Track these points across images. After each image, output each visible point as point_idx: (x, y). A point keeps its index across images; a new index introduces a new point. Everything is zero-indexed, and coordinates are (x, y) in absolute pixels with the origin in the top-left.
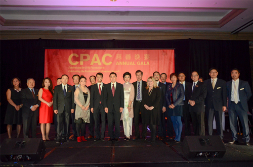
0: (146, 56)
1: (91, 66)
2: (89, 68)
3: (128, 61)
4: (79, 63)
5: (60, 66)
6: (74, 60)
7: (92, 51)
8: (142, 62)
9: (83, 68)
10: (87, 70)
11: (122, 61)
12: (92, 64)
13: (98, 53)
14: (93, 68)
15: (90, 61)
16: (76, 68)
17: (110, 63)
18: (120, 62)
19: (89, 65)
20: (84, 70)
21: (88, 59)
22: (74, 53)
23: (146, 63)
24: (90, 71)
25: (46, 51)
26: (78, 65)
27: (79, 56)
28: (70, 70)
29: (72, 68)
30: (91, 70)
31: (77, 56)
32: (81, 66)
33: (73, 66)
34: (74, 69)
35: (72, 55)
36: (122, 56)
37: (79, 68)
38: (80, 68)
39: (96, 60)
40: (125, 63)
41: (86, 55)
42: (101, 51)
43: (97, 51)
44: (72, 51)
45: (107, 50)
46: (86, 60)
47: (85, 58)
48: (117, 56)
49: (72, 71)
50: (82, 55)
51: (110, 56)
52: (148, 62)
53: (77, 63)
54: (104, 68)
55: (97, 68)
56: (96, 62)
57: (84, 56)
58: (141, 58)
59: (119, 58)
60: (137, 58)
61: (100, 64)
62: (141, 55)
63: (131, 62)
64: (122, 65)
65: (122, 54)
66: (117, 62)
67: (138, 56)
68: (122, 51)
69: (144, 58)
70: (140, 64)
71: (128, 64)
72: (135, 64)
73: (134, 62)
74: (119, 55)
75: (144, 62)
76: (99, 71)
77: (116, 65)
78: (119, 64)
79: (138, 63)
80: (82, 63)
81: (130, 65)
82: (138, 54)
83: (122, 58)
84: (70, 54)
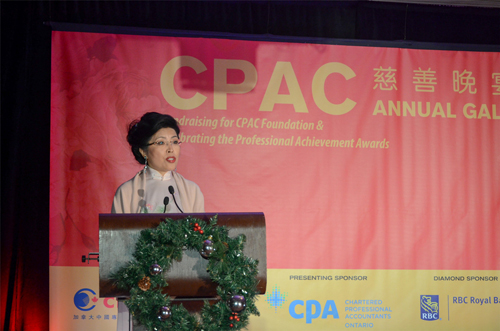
1: (262, 115)
2: (252, 123)
3: (426, 97)
4: (210, 102)
6: (185, 87)
7: (265, 50)
8: (484, 107)
9: (227, 123)
10: (246, 132)
11: (398, 96)
12: (266, 106)
13: (291, 60)
14: (274, 125)
15: (258, 93)
16: (194, 122)
17: (348, 105)
18: (391, 103)
19: (256, 113)
20: (230, 132)
21: (249, 83)
22: (183, 52)
24: (256, 140)
25: (56, 39)
26: (206, 110)
27: (210, 67)
30: (261, 132)
31: (199, 67)
32: (215, 114)
34: (187, 130)
35: (175, 64)
36: (399, 76)
37: (208, 122)
38: (213, 124)
39: (284, 89)
40: (410, 109)
41: (242, 65)
42: (306, 50)
43: (285, 48)
44: (174, 45)
45: (333, 49)
46: (239, 89)
47: (236, 77)
48: (379, 78)
50: (221, 66)
51: (349, 74)
53: (198, 99)
54: (320, 126)
55: (290, 125)
56: (284, 99)
57: (229, 71)
58: (478, 86)
59: (384, 86)
60: (462, 87)
61: (301, 107)
62: (477, 75)
63: (438, 105)
64: (398, 114)
65: (399, 66)
66: (380, 103)
67: (468, 78)
68: (400, 55)
69: (491, 90)
70: (475, 112)
71: (424, 111)
72: (452, 113)
73: (449, 105)
74: (386, 73)
75: (494, 106)
76: (299, 142)
77: (375, 113)
78: (385, 114)
79: (469, 112)
80: (220, 100)
81: (434, 115)
82: (464, 67)
83: (399, 84)
84: (169, 58)
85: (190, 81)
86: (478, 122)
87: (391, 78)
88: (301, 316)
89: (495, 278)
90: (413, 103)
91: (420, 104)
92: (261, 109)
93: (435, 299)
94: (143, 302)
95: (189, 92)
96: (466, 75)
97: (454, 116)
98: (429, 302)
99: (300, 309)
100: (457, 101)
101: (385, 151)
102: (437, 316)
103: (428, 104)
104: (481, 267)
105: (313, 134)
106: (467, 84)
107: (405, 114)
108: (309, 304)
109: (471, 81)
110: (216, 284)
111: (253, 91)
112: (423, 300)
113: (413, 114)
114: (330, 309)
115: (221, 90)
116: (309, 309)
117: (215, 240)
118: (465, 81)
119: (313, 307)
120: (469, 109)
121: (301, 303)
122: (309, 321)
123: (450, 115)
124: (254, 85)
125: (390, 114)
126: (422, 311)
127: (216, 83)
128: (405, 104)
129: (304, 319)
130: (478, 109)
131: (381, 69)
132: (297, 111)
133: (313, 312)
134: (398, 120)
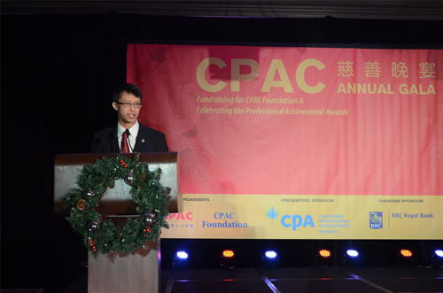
0: (426, 70)
1: (263, 94)
2: (256, 100)
3: (373, 81)
4: (229, 87)
5: (171, 94)
6: (213, 77)
7: (265, 52)
8: (414, 86)
9: (240, 100)
10: (253, 106)
11: (354, 80)
12: (266, 89)
13: (282, 58)
14: (269, 101)
15: (260, 80)
16: (218, 100)
17: (320, 87)
18: (349, 85)
19: (259, 93)
20: (242, 106)
21: (255, 74)
22: (211, 55)
23: (425, 89)
24: (259, 111)
25: (130, 48)
26: (226, 92)
27: (229, 64)
28: (202, 105)
29: (205, 100)
30: (262, 106)
31: (221, 64)
32: (233, 95)
33: (210, 94)
34: (213, 105)
35: (206, 62)
36: (355, 67)
37: (227, 100)
38: (231, 101)
39: (277, 77)
40: (362, 89)
41: (250, 62)
42: (292, 52)
43: (278, 50)
44: (205, 51)
45: (310, 50)
46: (248, 78)
47: (245, 70)
48: (341, 68)
49: (206, 110)
50: (236, 63)
51: (320, 66)
52: (431, 86)
53: (221, 85)
54: (301, 101)
55: (281, 101)
56: (277, 84)
57: (241, 66)
58: (409, 72)
59: (344, 74)
60: (398, 73)
61: (289, 89)
62: (409, 65)
63: (382, 85)
64: (354, 92)
65: (355, 61)
66: (342, 85)
67: (402, 67)
68: (355, 52)
69: (419, 75)
70: (407, 90)
71: (372, 90)
72: (392, 91)
73: (389, 85)
74: (346, 65)
75: (421, 86)
76: (287, 112)
77: (338, 92)
78: (345, 92)
79: (403, 90)
80: (235, 86)
81: (379, 92)
82: (400, 60)
83: (355, 72)
84: (202, 59)
85: (216, 74)
86: (409, 96)
87: (350, 68)
88: (289, 225)
89: (421, 201)
90: (365, 85)
91: (369, 85)
92: (262, 91)
93: (380, 214)
94: (80, 218)
95: (215, 81)
96: (401, 65)
97: (393, 93)
98: (376, 217)
99: (288, 221)
100: (395, 83)
101: (345, 117)
102: (381, 226)
103: (375, 85)
104: (412, 194)
105: (296, 106)
106: (402, 71)
107: (359, 92)
108: (295, 217)
109: (404, 69)
110: (137, 205)
111: (257, 79)
112: (372, 215)
113: (364, 92)
114: (309, 221)
115: (236, 79)
116: (294, 221)
117: (135, 173)
118: (400, 69)
119: (297, 219)
120: (403, 88)
121: (289, 217)
122: (294, 229)
123: (390, 92)
124: (257, 75)
125: (349, 92)
126: (371, 223)
127: (233, 74)
128: (359, 85)
129: (291, 227)
130: (409, 88)
131: (343, 62)
132: (286, 91)
133: (297, 223)
134: (354, 96)
